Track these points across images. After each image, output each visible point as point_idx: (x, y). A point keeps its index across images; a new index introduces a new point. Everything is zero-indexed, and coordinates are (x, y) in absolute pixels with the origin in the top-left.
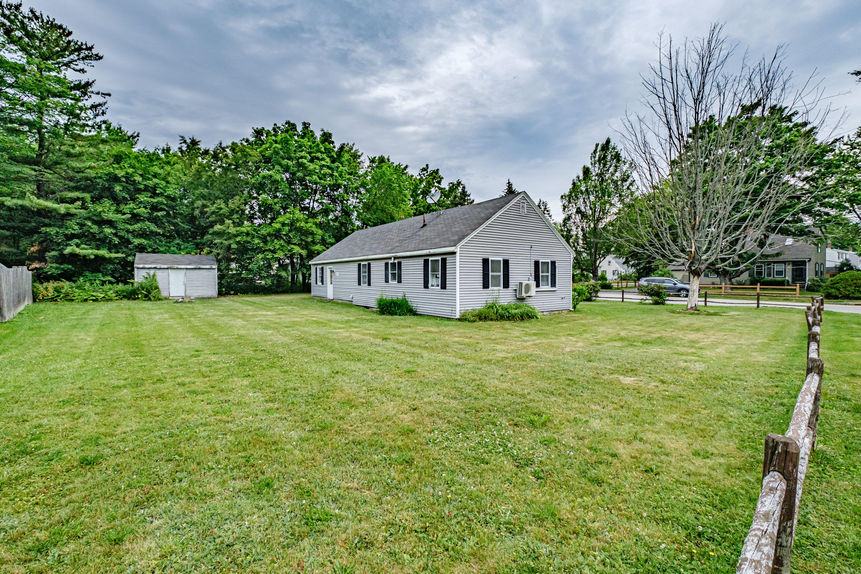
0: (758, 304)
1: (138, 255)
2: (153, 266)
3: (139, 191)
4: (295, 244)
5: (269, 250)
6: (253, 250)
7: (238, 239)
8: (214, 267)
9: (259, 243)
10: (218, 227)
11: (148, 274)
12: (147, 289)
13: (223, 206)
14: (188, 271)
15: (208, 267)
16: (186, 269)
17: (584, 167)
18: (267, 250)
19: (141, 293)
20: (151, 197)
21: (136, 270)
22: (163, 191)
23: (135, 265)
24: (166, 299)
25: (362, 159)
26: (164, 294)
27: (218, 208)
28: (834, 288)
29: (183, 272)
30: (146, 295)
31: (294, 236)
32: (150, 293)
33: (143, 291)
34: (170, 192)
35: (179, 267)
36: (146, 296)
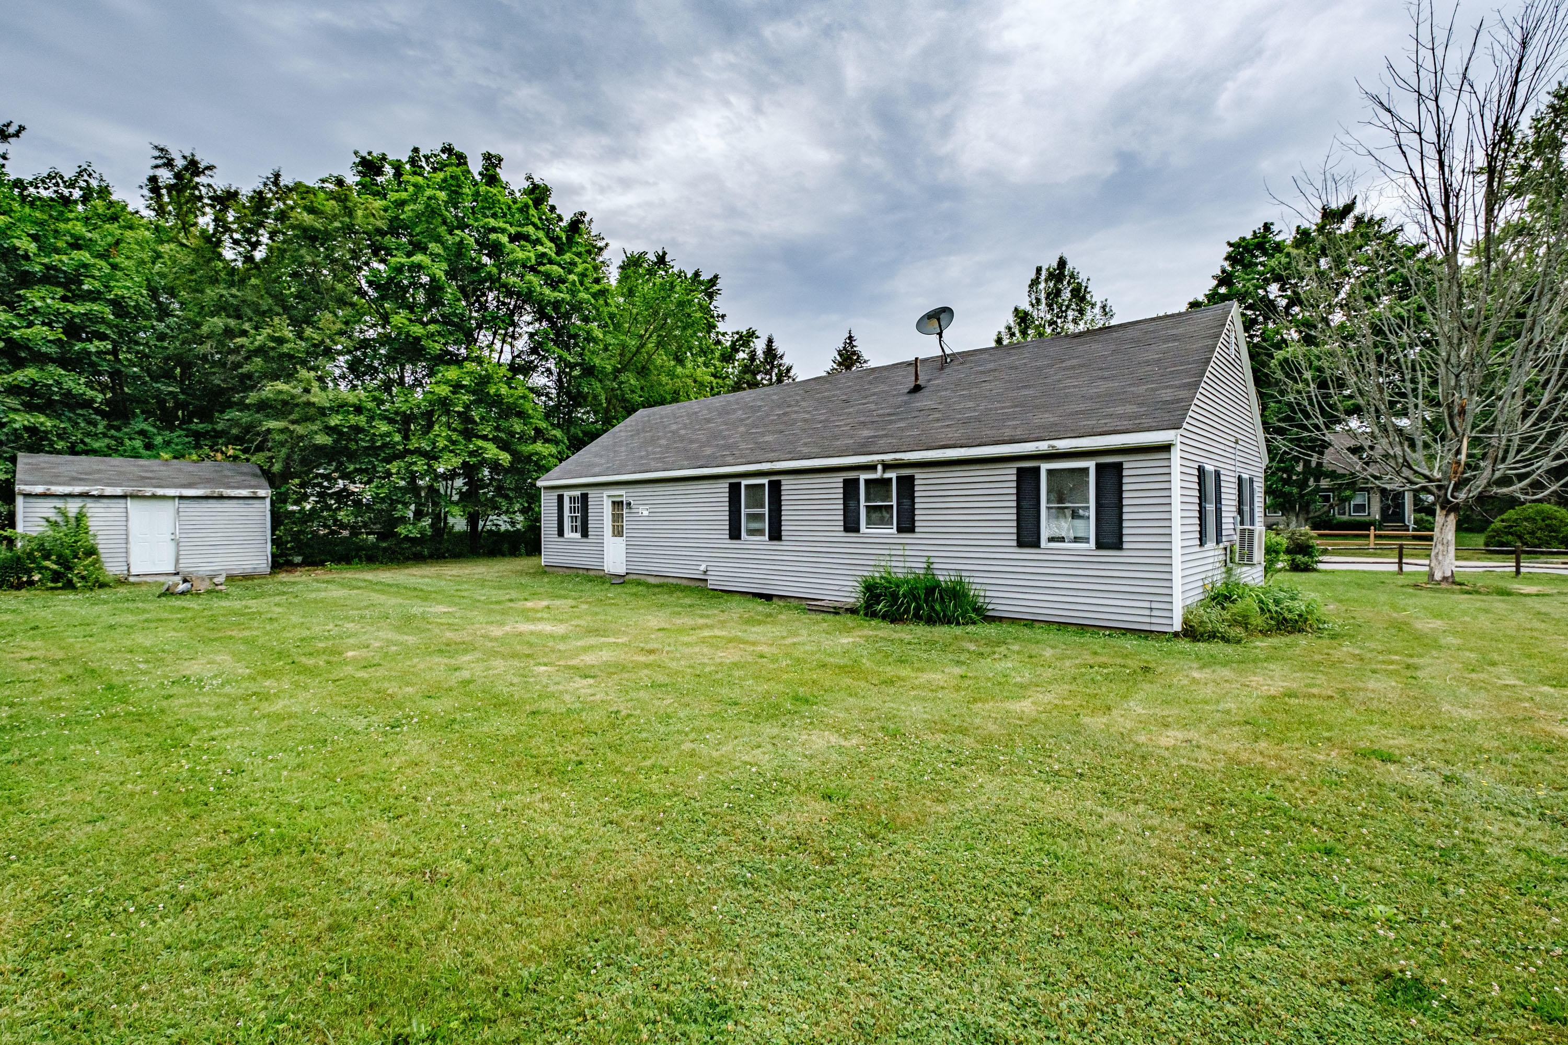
0: (1518, 567)
1: (23, 459)
2: (77, 489)
3: (26, 280)
4: (485, 438)
5: (419, 452)
6: (373, 450)
7: (334, 421)
8: (261, 493)
9: (389, 434)
10: (272, 389)
11: (64, 514)
12: (60, 556)
13: (288, 332)
14: (185, 505)
15: (244, 493)
16: (181, 498)
17: (1016, 309)
18: (412, 453)
19: (40, 569)
20: (64, 299)
21: (20, 500)
22: (102, 289)
23: (17, 488)
24: (122, 582)
25: (606, 255)
26: (112, 568)
27: (273, 338)
28: (1511, 534)
29: (169, 508)
30: (55, 572)
31: (482, 418)
32: (70, 569)
33: (47, 563)
34: (122, 288)
35: (160, 492)
36: (56, 577)
